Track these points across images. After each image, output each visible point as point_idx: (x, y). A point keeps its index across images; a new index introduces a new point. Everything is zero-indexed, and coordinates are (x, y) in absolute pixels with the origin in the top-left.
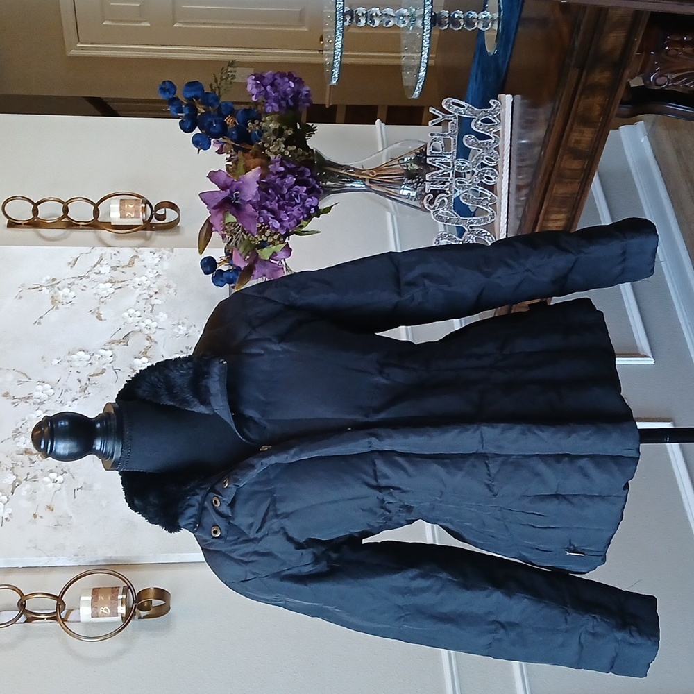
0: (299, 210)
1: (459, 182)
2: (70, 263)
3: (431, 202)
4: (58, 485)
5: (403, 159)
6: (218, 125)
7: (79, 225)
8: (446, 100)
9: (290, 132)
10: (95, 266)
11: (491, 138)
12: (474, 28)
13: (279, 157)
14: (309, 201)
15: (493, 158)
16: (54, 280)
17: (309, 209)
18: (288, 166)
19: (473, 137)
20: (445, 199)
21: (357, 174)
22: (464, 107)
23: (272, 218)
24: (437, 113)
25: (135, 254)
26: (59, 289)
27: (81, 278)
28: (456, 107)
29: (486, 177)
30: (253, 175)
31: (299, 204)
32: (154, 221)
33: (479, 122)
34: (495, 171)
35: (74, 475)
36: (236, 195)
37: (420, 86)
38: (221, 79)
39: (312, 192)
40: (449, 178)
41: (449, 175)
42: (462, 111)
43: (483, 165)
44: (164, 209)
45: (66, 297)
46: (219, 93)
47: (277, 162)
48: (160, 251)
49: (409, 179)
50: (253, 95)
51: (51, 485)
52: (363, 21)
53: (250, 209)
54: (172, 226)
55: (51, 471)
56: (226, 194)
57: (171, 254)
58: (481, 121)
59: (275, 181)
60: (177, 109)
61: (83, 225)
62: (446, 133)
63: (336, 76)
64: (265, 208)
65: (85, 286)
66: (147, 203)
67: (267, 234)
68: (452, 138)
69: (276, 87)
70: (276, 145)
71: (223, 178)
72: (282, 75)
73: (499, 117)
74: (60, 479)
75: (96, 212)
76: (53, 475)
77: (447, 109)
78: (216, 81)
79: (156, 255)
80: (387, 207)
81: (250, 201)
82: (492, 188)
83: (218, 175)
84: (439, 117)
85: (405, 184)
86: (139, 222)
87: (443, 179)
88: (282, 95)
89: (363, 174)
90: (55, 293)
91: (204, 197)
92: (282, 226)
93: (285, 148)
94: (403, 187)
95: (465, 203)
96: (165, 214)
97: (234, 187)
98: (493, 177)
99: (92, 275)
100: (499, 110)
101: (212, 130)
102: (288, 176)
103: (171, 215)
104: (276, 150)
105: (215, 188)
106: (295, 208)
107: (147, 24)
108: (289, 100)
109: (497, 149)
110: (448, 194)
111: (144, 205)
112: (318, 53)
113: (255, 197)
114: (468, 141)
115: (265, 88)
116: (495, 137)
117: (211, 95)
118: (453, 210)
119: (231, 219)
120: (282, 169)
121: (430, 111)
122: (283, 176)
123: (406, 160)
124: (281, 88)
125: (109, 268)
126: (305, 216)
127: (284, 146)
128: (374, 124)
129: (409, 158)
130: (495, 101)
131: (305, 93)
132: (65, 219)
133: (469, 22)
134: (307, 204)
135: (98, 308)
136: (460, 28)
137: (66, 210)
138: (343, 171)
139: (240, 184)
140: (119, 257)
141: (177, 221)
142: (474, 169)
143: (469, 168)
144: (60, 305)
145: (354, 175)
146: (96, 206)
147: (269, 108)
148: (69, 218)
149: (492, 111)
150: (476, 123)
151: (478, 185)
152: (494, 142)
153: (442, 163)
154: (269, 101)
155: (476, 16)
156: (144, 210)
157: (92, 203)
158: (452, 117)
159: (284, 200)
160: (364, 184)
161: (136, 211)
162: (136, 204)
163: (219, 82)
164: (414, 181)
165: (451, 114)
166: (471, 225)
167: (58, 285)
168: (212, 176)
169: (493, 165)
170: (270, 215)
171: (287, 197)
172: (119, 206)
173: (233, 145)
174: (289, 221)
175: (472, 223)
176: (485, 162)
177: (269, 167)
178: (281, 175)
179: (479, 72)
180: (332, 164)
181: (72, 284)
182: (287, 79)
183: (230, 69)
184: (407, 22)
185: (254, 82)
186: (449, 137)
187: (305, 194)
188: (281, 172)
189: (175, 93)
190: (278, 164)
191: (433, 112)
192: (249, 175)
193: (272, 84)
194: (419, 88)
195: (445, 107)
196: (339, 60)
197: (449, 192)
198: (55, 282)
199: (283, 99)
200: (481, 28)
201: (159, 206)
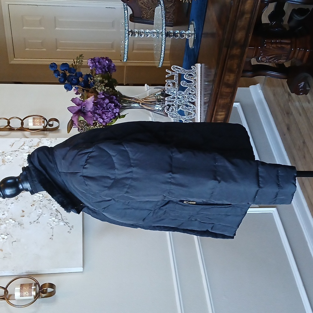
0: (111, 114)
1: (180, 101)
2: (10, 145)
3: (168, 110)
4: (5, 240)
5: (156, 94)
6: (75, 80)
7: (15, 129)
8: (173, 66)
9: (106, 82)
10: (22, 146)
11: (192, 82)
12: (184, 38)
13: (102, 92)
14: (115, 110)
15: (193, 91)
16: (3, 152)
17: (115, 114)
18: (106, 95)
19: (185, 81)
20: (174, 108)
21: (136, 101)
22: (180, 69)
23: (99, 117)
24: (169, 72)
25: (39, 141)
26: (6, 156)
27: (15, 151)
28: (177, 69)
29: (191, 99)
30: (91, 99)
31: (111, 111)
32: (48, 127)
33: (187, 75)
34: (195, 96)
35: (12, 236)
36: (84, 108)
37: (162, 61)
38: (77, 62)
39: (116, 106)
40: (175, 99)
41: (175, 98)
42: (180, 71)
43: (190, 94)
44: (52, 121)
45: (9, 159)
46: (76, 68)
47: (101, 94)
48: (51, 139)
49: (158, 102)
50: (90, 67)
51: (2, 240)
52: (137, 35)
53: (90, 114)
54: (56, 129)
55: (2, 234)
56: (79, 107)
57: (55, 140)
58: (188, 75)
59: (100, 101)
60: (58, 74)
61: (16, 129)
62: (173, 80)
63: (126, 57)
64: (96, 113)
65: (17, 155)
66: (45, 119)
67: (97, 126)
68: (176, 82)
69: (101, 63)
70: (101, 87)
71: (78, 101)
72: (103, 58)
73: (195, 73)
74: (6, 237)
75: (22, 124)
76: (3, 236)
77: (173, 70)
78: (75, 63)
79: (49, 141)
80: (150, 115)
81: (90, 111)
82: (194, 103)
83: (76, 99)
84: (170, 73)
85: (157, 105)
86: (41, 127)
87: (173, 99)
88: (103, 66)
89: (138, 101)
90: (4, 158)
91: (70, 109)
92: (104, 121)
93: (105, 88)
94: (156, 106)
95: (182, 110)
96: (53, 124)
97: (83, 105)
98: (194, 99)
99: (20, 150)
100: (195, 70)
101: (73, 82)
102: (106, 99)
103: (55, 124)
104: (101, 89)
105: (74, 105)
106: (109, 113)
107: (45, 50)
108: (106, 69)
109: (195, 87)
110: (175, 106)
111: (43, 120)
112: (120, 61)
113: (91, 109)
114: (183, 84)
115: (96, 64)
116: (194, 82)
117: (73, 69)
118: (177, 113)
119: (82, 118)
120: (104, 96)
121: (166, 71)
122: (104, 99)
123: (157, 94)
124: (102, 64)
125: (28, 147)
126: (114, 116)
127: (104, 87)
128: (144, 86)
129: (158, 94)
130: (194, 66)
131: (113, 66)
132: (8, 127)
133: (182, 35)
134: (115, 111)
135: (23, 164)
136: (178, 38)
137: (9, 123)
138: (130, 100)
139: (85, 103)
140: (33, 142)
141: (58, 127)
142: (186, 95)
143: (184, 95)
144: (6, 163)
145: (135, 101)
146: (22, 121)
147: (97, 72)
148: (10, 126)
149: (193, 71)
150: (186, 76)
151: (188, 102)
152: (194, 84)
153: (172, 93)
154: (97, 69)
155: (185, 32)
156: (44, 122)
157: (21, 119)
158: (175, 73)
159: (104, 109)
160: (139, 105)
161: (40, 123)
162: (40, 119)
163: (76, 63)
164: (161, 103)
165: (175, 72)
166: (185, 119)
167: (5, 155)
168: (73, 100)
169: (194, 93)
170: (98, 116)
171: (106, 108)
172: (32, 120)
173: (82, 89)
174: (107, 119)
175: (185, 118)
176: (190, 92)
177: (98, 96)
178: (103, 99)
179: (187, 57)
180: (125, 97)
181: (11, 154)
182: (105, 60)
183: (80, 58)
184: (155, 35)
185: (91, 61)
186: (175, 82)
187: (114, 107)
188: (103, 98)
189: (56, 68)
190: (102, 95)
191: (167, 71)
192: (89, 99)
193: (99, 62)
194: (161, 62)
195: (172, 69)
196: (127, 50)
197: (175, 105)
198: (4, 153)
199: (103, 68)
200: (187, 38)
201: (50, 120)
